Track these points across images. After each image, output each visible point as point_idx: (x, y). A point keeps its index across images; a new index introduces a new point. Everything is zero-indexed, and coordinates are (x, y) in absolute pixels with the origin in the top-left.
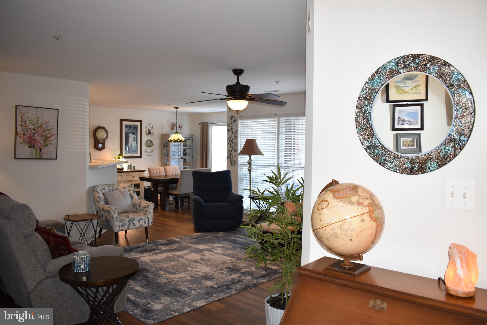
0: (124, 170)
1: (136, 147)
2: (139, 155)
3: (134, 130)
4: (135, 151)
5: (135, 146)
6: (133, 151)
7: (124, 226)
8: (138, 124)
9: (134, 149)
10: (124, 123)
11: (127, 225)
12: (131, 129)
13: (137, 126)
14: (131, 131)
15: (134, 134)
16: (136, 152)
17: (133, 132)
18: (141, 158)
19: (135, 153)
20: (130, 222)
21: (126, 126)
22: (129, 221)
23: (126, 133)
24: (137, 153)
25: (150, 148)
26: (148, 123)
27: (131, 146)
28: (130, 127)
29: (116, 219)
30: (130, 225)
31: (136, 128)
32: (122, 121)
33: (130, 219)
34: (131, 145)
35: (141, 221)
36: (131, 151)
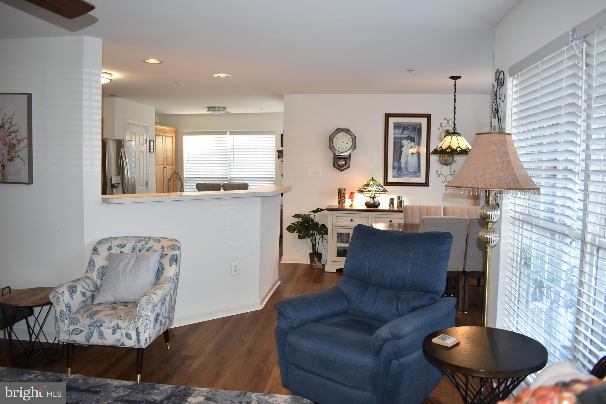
0: (380, 208)
1: (417, 164)
2: (422, 180)
3: (414, 133)
4: (414, 172)
5: (415, 164)
6: (410, 172)
7: (79, 333)
8: (423, 121)
9: (411, 168)
10: (392, 121)
11: (84, 334)
12: (406, 132)
13: (420, 125)
14: (406, 136)
15: (412, 140)
16: (417, 174)
17: (411, 136)
18: (428, 186)
19: (414, 177)
20: (92, 328)
21: (397, 126)
22: (90, 326)
23: (395, 138)
24: (419, 177)
25: (449, 167)
26: (445, 119)
27: (407, 163)
28: (405, 127)
29: (61, 316)
30: (92, 334)
31: (417, 130)
32: (387, 116)
33: (92, 321)
34: (407, 160)
35: (119, 331)
36: (406, 173)
